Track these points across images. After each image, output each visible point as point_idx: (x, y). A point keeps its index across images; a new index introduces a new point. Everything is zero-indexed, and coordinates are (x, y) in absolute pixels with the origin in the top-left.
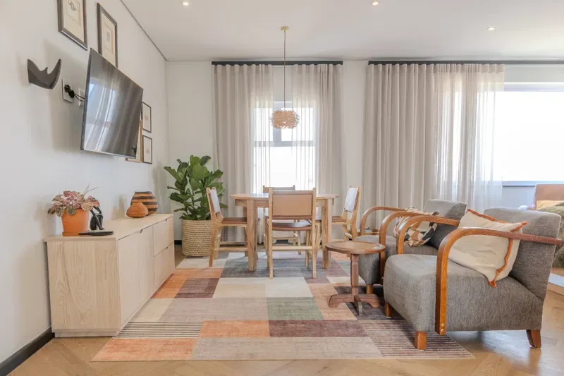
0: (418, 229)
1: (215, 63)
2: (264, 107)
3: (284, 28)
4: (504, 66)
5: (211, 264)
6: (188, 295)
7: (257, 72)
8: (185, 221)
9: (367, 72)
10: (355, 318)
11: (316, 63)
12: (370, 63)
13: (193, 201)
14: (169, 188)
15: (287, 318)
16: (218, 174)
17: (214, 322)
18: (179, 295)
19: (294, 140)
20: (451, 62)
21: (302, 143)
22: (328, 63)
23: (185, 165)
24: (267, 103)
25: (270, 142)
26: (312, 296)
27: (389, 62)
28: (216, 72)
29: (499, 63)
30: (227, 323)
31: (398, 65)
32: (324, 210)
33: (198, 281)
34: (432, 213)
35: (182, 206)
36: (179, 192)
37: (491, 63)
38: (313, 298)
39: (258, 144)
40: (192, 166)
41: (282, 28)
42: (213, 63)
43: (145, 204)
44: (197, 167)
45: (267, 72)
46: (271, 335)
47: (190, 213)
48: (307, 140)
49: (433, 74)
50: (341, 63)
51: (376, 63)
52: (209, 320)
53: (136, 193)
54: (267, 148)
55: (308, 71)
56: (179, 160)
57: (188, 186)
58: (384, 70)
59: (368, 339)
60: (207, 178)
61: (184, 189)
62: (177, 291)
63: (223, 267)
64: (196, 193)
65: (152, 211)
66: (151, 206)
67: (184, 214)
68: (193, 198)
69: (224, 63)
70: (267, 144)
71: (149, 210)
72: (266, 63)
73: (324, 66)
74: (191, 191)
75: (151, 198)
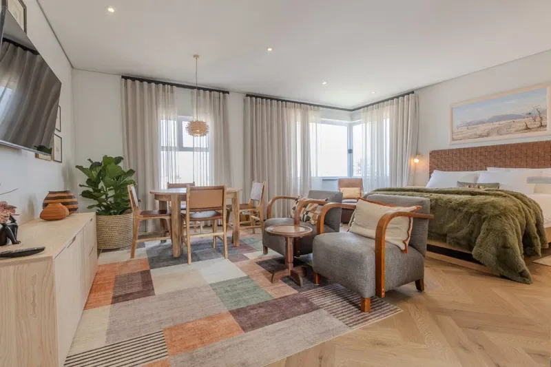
0: (316, 212)
1: (125, 78)
2: (170, 119)
3: (196, 56)
4: (321, 108)
5: (133, 255)
6: (126, 297)
7: (164, 90)
8: (100, 217)
9: (245, 101)
10: (295, 292)
11: (211, 90)
12: (247, 95)
13: (107, 198)
14: (81, 186)
15: (243, 305)
16: (131, 172)
17: (176, 327)
18: (116, 299)
19: (195, 146)
20: (295, 102)
21: (201, 149)
22: (219, 91)
23: (98, 164)
24: (172, 117)
25: (175, 147)
26: (245, 275)
27: (259, 97)
28: (126, 84)
29: (318, 106)
30: (190, 325)
31: (265, 100)
32: (234, 200)
33: (130, 277)
34: (324, 200)
35: (96, 203)
36: (91, 190)
37: (314, 105)
38: (248, 277)
39: (165, 149)
40: (105, 166)
41: (195, 56)
42: (123, 77)
43: (64, 204)
44: (111, 167)
45: (172, 92)
46: (244, 329)
47: (103, 209)
48: (205, 147)
49: (285, 108)
50: (228, 93)
51: (251, 96)
52: (167, 326)
53: (50, 193)
54: (173, 152)
55: (205, 96)
56: (90, 160)
57: (101, 185)
58: (256, 101)
59: (323, 312)
60: (120, 176)
61: (98, 187)
62: (111, 294)
63: (146, 257)
64: (109, 190)
65: (73, 210)
66: (71, 206)
67: (98, 210)
68: (107, 195)
69: (134, 79)
70: (173, 149)
71: (70, 210)
72: (172, 85)
73: (216, 93)
74: (105, 187)
75: (71, 197)
